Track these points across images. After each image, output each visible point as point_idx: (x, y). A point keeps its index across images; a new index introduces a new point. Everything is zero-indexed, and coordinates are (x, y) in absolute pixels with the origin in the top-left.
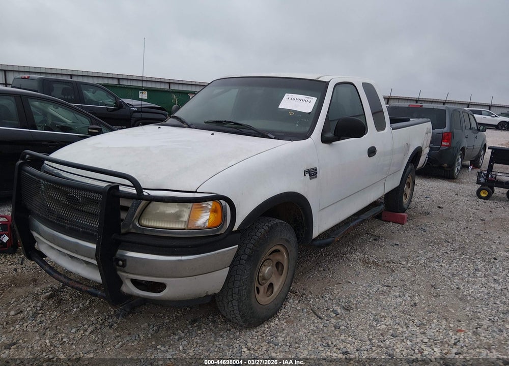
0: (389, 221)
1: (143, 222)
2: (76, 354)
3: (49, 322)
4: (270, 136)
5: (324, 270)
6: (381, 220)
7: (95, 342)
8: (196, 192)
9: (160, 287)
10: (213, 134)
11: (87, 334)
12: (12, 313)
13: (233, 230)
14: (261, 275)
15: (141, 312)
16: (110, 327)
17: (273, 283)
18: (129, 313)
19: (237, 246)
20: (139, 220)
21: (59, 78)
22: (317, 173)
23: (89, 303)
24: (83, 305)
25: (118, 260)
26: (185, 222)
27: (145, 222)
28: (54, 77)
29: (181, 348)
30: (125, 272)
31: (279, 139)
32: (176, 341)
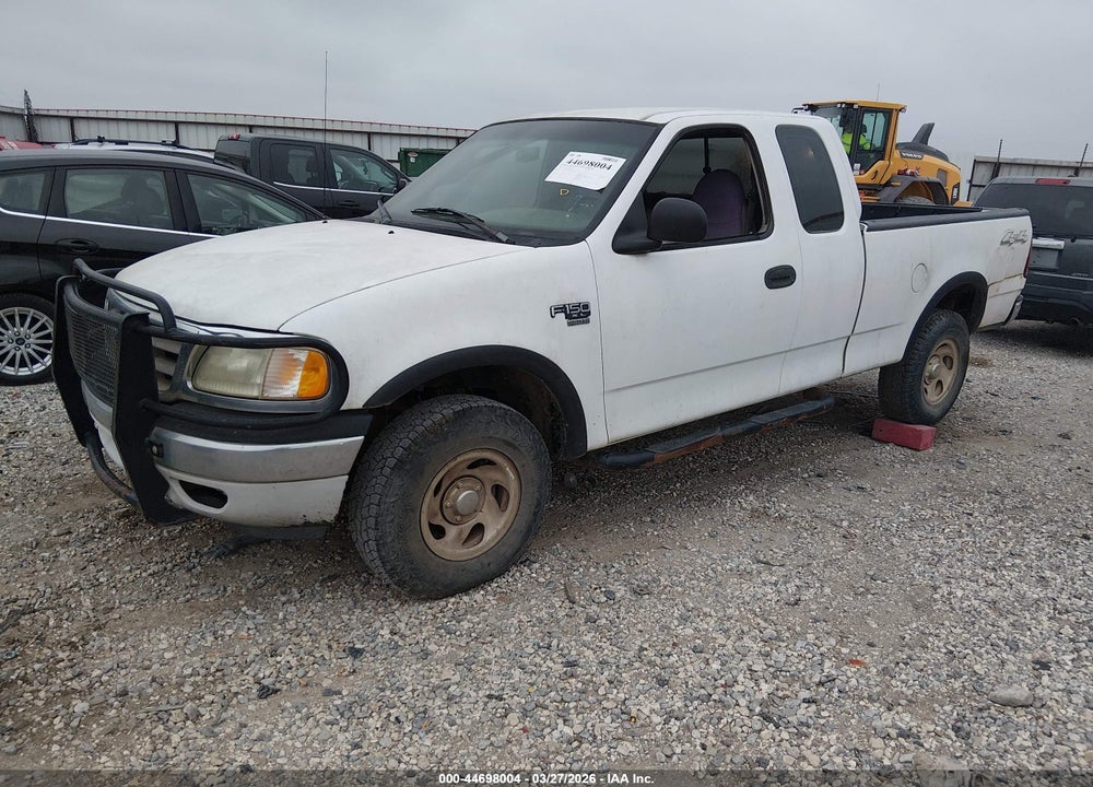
0: (887, 442)
1: (198, 382)
2: (108, 601)
3: (100, 552)
4: (500, 236)
5: (652, 521)
6: (870, 436)
7: (149, 589)
8: (278, 332)
9: (218, 498)
10: (391, 232)
11: (144, 574)
12: (54, 532)
13: (342, 408)
14: (447, 503)
15: (255, 555)
16: (189, 570)
17: (484, 523)
18: (233, 552)
19: (362, 437)
20: (193, 379)
21: (300, 136)
22: (589, 313)
23: (181, 531)
24: (169, 532)
25: (152, 444)
26: (259, 385)
27: (202, 385)
28: (290, 135)
29: (281, 615)
30: (166, 466)
31: (514, 244)
32: (280, 605)
